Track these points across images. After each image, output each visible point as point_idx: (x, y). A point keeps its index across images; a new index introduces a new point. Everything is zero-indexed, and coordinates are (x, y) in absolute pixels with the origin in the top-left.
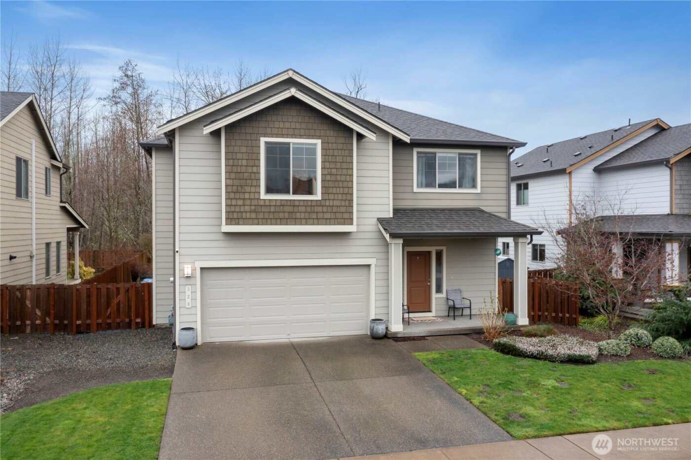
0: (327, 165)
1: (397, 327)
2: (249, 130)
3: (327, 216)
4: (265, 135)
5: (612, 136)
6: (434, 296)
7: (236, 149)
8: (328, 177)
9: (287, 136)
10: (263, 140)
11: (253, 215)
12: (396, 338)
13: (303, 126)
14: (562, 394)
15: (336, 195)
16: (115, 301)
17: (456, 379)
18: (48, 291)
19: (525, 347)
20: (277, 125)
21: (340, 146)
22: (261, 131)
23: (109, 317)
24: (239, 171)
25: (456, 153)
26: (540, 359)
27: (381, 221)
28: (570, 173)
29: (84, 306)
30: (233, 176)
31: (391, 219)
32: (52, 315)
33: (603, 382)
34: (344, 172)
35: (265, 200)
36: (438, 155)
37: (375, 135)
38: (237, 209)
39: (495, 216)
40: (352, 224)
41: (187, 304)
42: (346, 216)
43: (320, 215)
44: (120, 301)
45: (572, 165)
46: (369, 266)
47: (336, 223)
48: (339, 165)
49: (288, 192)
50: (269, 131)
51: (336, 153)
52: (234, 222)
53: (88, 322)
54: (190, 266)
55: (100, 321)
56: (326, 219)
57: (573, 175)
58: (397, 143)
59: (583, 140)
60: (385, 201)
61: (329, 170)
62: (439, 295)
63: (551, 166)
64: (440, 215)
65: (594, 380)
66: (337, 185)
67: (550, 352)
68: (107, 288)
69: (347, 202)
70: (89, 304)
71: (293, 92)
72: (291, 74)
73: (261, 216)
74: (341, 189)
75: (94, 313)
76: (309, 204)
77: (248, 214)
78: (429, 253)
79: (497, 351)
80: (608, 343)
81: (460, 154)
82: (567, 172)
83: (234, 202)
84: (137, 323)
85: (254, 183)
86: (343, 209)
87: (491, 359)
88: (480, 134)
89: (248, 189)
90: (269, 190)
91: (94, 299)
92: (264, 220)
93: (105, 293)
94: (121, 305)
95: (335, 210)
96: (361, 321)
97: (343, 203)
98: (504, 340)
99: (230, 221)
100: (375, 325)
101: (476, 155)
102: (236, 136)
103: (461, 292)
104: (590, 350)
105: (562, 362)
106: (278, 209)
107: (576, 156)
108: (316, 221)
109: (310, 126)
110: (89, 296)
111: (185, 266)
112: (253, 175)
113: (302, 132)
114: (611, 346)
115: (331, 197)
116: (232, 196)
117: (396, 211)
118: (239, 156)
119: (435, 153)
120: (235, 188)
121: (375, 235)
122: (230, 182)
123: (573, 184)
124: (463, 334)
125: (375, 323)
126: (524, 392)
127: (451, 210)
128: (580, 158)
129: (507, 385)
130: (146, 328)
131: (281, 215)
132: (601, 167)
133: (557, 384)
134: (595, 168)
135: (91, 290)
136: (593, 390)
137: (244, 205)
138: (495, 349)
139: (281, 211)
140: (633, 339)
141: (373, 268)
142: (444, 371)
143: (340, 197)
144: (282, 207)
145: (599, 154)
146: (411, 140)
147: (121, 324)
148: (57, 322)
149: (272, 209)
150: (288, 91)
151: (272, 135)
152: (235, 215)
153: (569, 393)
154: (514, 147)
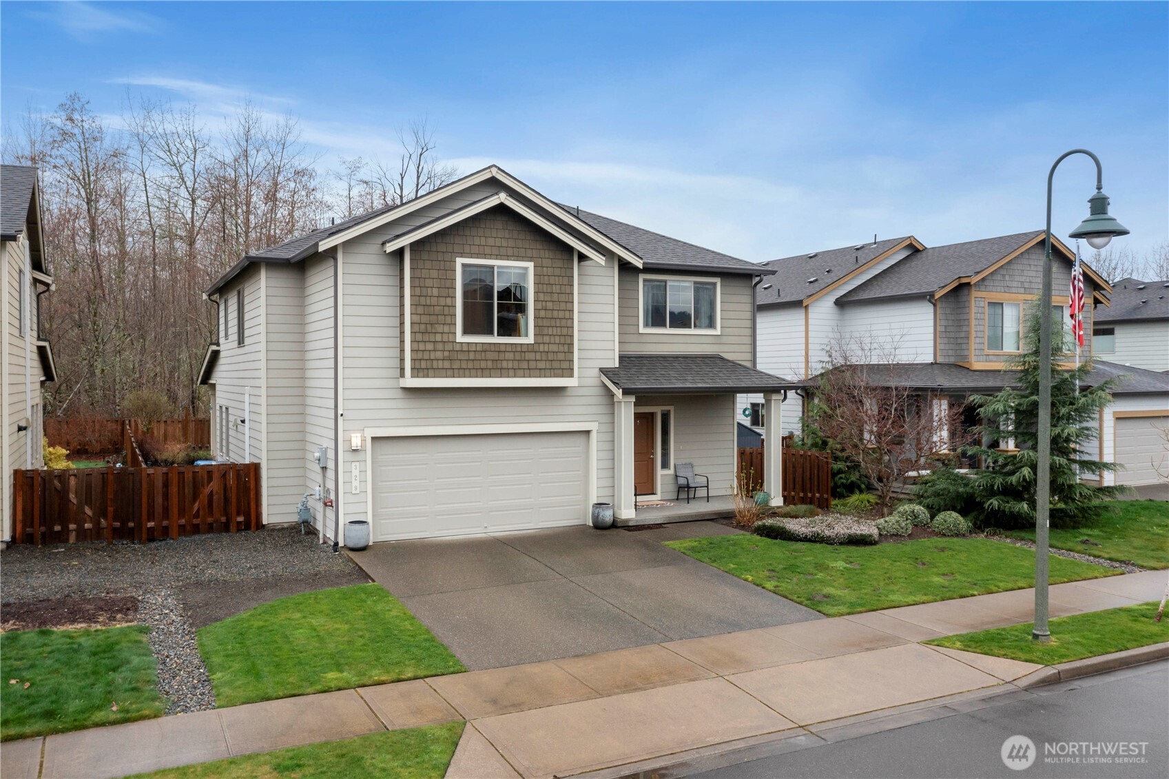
0: (541, 296)
1: (627, 513)
2: (442, 247)
3: (541, 365)
4: (462, 255)
5: (857, 257)
6: (660, 472)
7: (425, 273)
8: (542, 313)
9: (490, 256)
10: (460, 261)
11: (447, 364)
12: (627, 527)
13: (511, 243)
14: (857, 574)
15: (552, 338)
16: (207, 491)
17: (732, 566)
18: (103, 478)
19: (797, 528)
20: (477, 240)
21: (557, 272)
22: (457, 248)
23: (197, 515)
24: (428, 303)
25: (691, 281)
26: (815, 542)
27: (603, 371)
28: (806, 307)
29: (159, 500)
30: (420, 310)
31: (617, 370)
32: (110, 515)
33: (895, 561)
34: (563, 306)
35: (462, 343)
36: (669, 284)
37: (604, 258)
38: (426, 356)
39: (740, 365)
40: (572, 376)
41: (354, 489)
42: (565, 365)
43: (533, 365)
44: (212, 491)
45: (810, 296)
46: (588, 432)
47: (552, 374)
48: (555, 297)
49: (491, 333)
50: (467, 249)
51: (552, 280)
52: (421, 374)
53: (165, 523)
54: (359, 435)
55: (183, 521)
56: (540, 369)
57: (810, 309)
58: (626, 268)
59: (813, 259)
60: (609, 345)
61: (544, 303)
62: (666, 472)
63: (779, 296)
64: (674, 364)
65: (884, 560)
66: (553, 323)
67: (827, 533)
68: (194, 472)
69: (566, 347)
70: (166, 496)
71: (503, 198)
72: (494, 172)
73: (456, 365)
74: (559, 329)
75: (174, 510)
76: (519, 349)
77: (440, 362)
78: (652, 415)
79: (761, 536)
80: (886, 522)
81: (695, 283)
82: (804, 305)
83: (422, 347)
84: (239, 523)
85: (448, 320)
86: (561, 356)
87: (760, 544)
88: (718, 257)
89: (440, 328)
90: (466, 331)
91: (174, 489)
92: (461, 371)
93: (191, 478)
94: (214, 497)
95: (551, 357)
96: (579, 507)
97: (561, 348)
98: (769, 522)
99: (417, 371)
100: (601, 510)
101: (715, 284)
102: (425, 256)
103: (692, 467)
104: (867, 528)
105: (841, 544)
106: (478, 356)
107: (811, 282)
108: (527, 372)
109: (520, 244)
110: (166, 485)
111: (353, 435)
112: (446, 308)
113: (510, 252)
114: (890, 524)
115: (546, 339)
116: (419, 337)
117: (621, 358)
118: (429, 283)
119: (665, 282)
120: (423, 327)
121: (599, 391)
122: (417, 319)
123: (810, 322)
124: (708, 520)
125: (600, 507)
126: (816, 575)
127: (685, 357)
128: (817, 286)
129: (792, 568)
130: (252, 529)
131: (483, 365)
132: (845, 299)
133: (848, 566)
134: (836, 300)
135: (170, 475)
136: (888, 569)
137: (435, 350)
138: (758, 534)
139: (483, 358)
140: (909, 517)
141: (594, 436)
142: (713, 559)
143: (557, 340)
144: (483, 354)
145: (842, 282)
146: (644, 263)
147: (214, 525)
148: (117, 524)
149: (472, 356)
150: (497, 196)
151: (471, 255)
152: (423, 365)
153: (864, 573)
154: (762, 276)
